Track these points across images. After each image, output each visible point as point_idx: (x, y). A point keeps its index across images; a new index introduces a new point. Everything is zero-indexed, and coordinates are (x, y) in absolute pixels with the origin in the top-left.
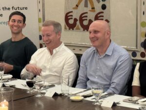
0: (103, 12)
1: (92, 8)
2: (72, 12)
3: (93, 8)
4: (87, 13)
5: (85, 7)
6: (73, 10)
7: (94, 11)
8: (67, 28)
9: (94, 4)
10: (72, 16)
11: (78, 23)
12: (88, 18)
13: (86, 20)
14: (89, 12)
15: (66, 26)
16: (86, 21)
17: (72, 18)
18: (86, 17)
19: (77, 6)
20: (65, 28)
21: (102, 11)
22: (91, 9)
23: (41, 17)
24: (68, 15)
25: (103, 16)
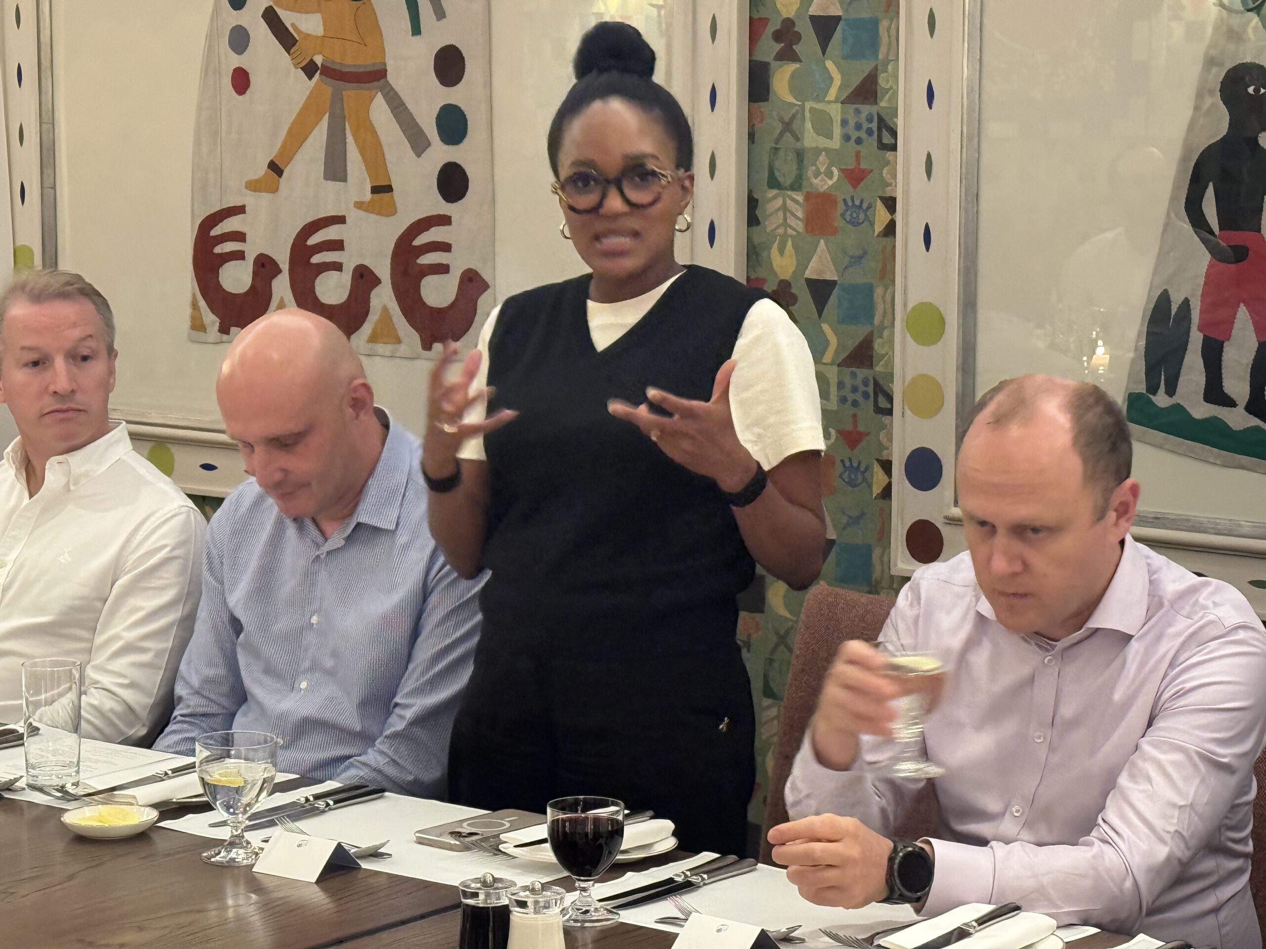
0: (444, 220)
1: (376, 190)
2: (240, 210)
3: (382, 189)
4: (340, 220)
5: (327, 177)
6: (249, 199)
7: (390, 211)
8: (211, 319)
9: (390, 157)
10: (239, 237)
11: (281, 286)
12: (350, 259)
13: (338, 267)
14: (353, 215)
15: (202, 303)
16: (334, 274)
17: (239, 256)
18: (337, 245)
19: (276, 168)
20: (198, 325)
21: (443, 207)
22: (368, 196)
23: (32, 239)
24: (216, 232)
25: (445, 247)
